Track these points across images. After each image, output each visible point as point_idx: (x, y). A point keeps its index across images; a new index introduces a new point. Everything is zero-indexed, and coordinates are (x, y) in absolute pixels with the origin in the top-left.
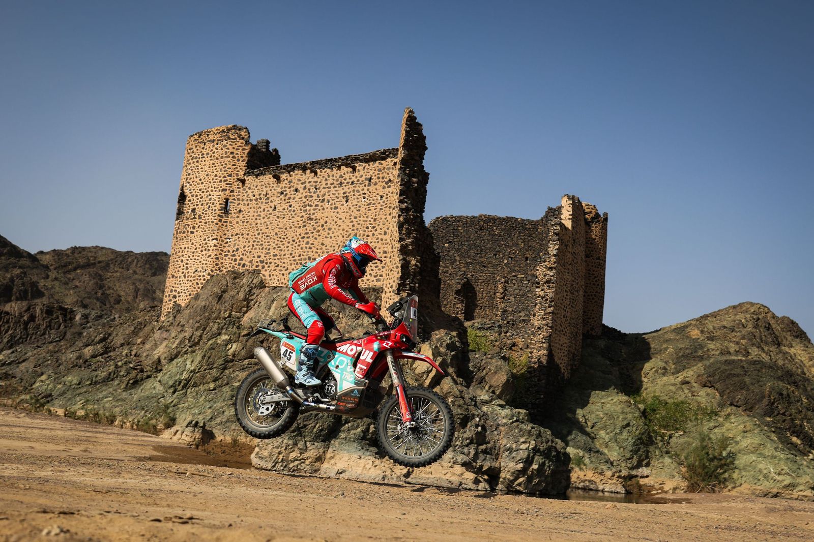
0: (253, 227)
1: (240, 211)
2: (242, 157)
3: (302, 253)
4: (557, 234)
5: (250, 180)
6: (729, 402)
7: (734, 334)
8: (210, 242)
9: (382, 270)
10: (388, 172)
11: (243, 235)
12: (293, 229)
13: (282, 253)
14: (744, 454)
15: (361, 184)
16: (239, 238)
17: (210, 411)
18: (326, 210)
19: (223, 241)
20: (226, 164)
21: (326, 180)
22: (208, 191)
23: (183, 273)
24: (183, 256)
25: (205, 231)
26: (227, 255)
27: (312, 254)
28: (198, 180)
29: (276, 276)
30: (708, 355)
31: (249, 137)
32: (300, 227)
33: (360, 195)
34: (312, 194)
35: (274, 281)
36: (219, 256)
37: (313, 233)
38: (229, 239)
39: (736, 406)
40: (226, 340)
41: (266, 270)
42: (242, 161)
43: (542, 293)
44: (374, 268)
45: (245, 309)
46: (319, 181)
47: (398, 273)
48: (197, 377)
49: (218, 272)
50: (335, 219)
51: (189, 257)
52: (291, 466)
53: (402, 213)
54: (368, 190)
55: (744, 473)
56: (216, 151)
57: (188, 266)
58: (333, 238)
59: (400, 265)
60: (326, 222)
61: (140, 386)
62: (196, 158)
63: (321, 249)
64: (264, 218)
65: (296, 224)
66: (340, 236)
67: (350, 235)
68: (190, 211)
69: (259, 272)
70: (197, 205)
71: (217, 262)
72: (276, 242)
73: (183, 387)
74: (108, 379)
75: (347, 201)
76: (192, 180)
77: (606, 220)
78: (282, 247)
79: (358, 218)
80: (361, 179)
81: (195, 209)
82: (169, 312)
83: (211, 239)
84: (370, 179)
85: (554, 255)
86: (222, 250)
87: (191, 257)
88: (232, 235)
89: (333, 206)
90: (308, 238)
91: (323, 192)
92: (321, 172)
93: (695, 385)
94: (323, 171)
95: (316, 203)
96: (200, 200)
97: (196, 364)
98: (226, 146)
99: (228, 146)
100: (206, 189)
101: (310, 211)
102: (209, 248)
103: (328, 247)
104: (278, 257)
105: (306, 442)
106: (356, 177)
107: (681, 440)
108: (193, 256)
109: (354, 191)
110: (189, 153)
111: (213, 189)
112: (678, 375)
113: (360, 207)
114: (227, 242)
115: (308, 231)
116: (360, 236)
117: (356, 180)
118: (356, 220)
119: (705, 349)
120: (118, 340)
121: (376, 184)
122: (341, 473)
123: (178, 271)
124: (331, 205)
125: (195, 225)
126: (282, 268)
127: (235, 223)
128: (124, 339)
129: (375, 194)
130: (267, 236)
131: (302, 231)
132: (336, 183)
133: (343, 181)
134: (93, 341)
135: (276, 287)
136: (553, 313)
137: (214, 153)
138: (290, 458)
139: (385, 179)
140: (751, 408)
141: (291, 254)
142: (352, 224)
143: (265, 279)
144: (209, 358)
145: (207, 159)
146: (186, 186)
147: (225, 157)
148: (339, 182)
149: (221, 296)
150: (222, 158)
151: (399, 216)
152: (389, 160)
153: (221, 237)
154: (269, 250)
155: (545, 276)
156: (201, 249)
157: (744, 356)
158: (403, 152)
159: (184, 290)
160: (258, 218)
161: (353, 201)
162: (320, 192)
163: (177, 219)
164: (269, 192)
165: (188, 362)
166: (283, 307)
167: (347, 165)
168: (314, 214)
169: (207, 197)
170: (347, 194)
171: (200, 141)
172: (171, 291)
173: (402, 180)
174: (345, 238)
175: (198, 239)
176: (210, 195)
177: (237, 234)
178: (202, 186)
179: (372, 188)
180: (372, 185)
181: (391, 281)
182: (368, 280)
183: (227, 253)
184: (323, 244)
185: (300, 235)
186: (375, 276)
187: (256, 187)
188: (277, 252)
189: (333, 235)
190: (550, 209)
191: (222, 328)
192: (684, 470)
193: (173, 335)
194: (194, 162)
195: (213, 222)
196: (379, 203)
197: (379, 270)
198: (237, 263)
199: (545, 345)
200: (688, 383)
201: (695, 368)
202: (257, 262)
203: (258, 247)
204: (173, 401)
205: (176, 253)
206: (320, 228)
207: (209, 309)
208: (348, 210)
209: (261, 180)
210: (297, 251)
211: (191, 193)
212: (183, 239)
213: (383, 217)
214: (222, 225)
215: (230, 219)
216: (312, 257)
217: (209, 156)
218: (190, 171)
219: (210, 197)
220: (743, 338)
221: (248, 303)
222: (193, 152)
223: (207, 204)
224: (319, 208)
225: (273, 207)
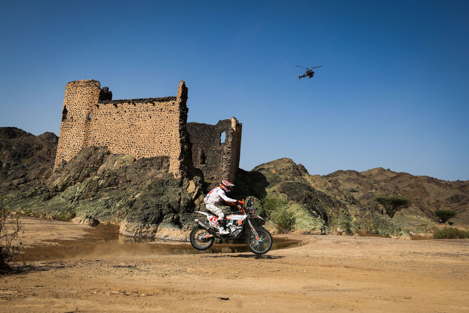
0: (103, 127)
1: (96, 119)
2: (97, 95)
3: (129, 140)
4: (232, 134)
5: (101, 105)
6: (291, 199)
7: (287, 172)
8: (81, 133)
9: (168, 148)
10: (170, 106)
11: (98, 130)
12: (124, 129)
13: (119, 139)
14: (298, 218)
15: (157, 111)
16: (96, 131)
17: (95, 211)
18: (140, 121)
19: (88, 132)
20: (89, 97)
21: (140, 108)
22: (79, 109)
23: (67, 146)
24: (67, 138)
25: (79, 127)
26: (90, 139)
27: (134, 140)
28: (74, 103)
29: (116, 149)
30: (281, 180)
31: (100, 85)
32: (127, 128)
33: (157, 116)
34: (133, 114)
35: (115, 151)
36: (86, 139)
37: (134, 131)
38: (91, 132)
39: (294, 200)
40: (98, 178)
41: (111, 147)
42: (97, 96)
43: (225, 157)
44: (164, 148)
45: (101, 163)
46: (137, 108)
47: (179, 151)
48: (84, 195)
49: (86, 147)
50: (145, 126)
51: (70, 139)
52: (143, 234)
53: (181, 126)
54: (161, 114)
55: (298, 225)
56: (83, 91)
57: (70, 143)
58: (144, 134)
59: (180, 148)
60: (140, 127)
61: (51, 199)
62: (72, 93)
63: (138, 138)
64: (109, 123)
65: (125, 126)
66: (148, 133)
67: (152, 133)
68: (70, 118)
69: (107, 147)
70: (74, 115)
71: (85, 142)
72: (116, 134)
73: (77, 200)
74: (32, 196)
75: (150, 118)
76: (71, 103)
77: (241, 126)
78: (119, 137)
79: (156, 126)
80: (157, 109)
81: (72, 117)
82: (60, 164)
83: (82, 131)
84: (161, 109)
85: (231, 142)
86: (88, 137)
87: (71, 139)
88: (92, 130)
89: (144, 120)
90: (131, 133)
91: (139, 113)
92: (137, 104)
93: (278, 192)
94: (139, 104)
95: (135, 118)
96: (75, 113)
97: (82, 189)
98: (89, 89)
99: (90, 89)
100: (78, 108)
101: (132, 121)
102: (81, 135)
103: (142, 137)
104: (117, 141)
105: (148, 224)
106: (155, 108)
107: (275, 214)
108: (72, 139)
109: (154, 114)
110: (68, 91)
111: (82, 108)
112: (271, 188)
113: (157, 121)
114: (90, 133)
115: (131, 130)
116: (157, 133)
117: (155, 109)
118: (155, 126)
119: (280, 178)
120: (32, 177)
121: (164, 111)
122: (166, 237)
123: (64, 145)
124: (143, 119)
125: (73, 124)
126: (119, 146)
127: (94, 124)
128: (35, 176)
129: (164, 116)
130: (111, 131)
131: (129, 130)
132: (145, 110)
133: (148, 109)
134: (18, 177)
135: (116, 154)
136: (230, 165)
137: (82, 92)
138: (142, 231)
139: (168, 110)
140: (299, 201)
141: (123, 140)
142: (153, 128)
143: (110, 151)
144: (89, 186)
145: (78, 94)
146: (67, 106)
147: (88, 94)
148: (146, 109)
149: (89, 158)
150: (87, 94)
151: (179, 127)
152: (170, 101)
153: (87, 131)
154: (112, 137)
155: (227, 151)
156: (76, 136)
157: (293, 180)
158: (181, 99)
159: (68, 154)
160: (106, 123)
161: (153, 118)
162: (137, 113)
163: (63, 121)
164: (111, 111)
165: (78, 188)
166: (121, 163)
167: (150, 102)
168: (134, 123)
169: (79, 112)
170: (151, 115)
171: (74, 85)
172: (61, 154)
173: (180, 112)
174: (150, 134)
175: (75, 131)
176: (81, 111)
177: (95, 130)
178: (76, 107)
179: (162, 113)
180: (163, 112)
181: (176, 154)
182: (161, 153)
183: (90, 138)
184: (139, 136)
185: (128, 131)
186: (164, 151)
187: (105, 109)
188: (116, 139)
189: (144, 133)
190: (220, 121)
191: (90, 172)
192: (276, 225)
193: (64, 175)
194: (71, 95)
195: (82, 124)
196: (166, 120)
197: (167, 148)
198: (95, 143)
199: (227, 179)
200: (275, 191)
201: (277, 186)
202: (106, 143)
203: (106, 136)
204: (72, 206)
205: (63, 137)
206: (138, 129)
207: (83, 164)
208: (151, 122)
209: (107, 106)
210: (126, 139)
211: (70, 109)
212: (66, 131)
213: (168, 126)
214: (87, 125)
215: (91, 123)
216: (134, 142)
217: (79, 93)
218: (69, 99)
219: (81, 112)
220: (291, 173)
221: (102, 161)
222: (71, 90)
223: (79, 115)
224: (137, 120)
225: (114, 118)
